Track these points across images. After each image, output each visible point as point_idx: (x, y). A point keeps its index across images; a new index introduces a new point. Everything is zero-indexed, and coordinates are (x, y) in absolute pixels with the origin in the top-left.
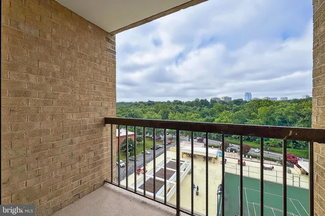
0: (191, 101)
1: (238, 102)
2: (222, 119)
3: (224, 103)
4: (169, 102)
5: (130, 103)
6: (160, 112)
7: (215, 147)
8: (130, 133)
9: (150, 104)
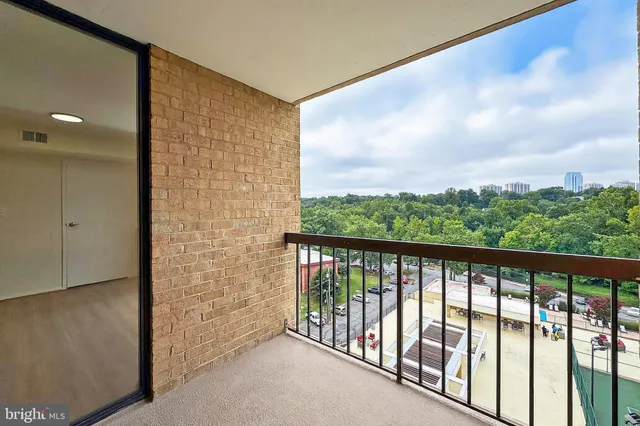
0: (436, 194)
1: (550, 194)
2: (522, 233)
3: (513, 196)
4: (388, 196)
5: (312, 199)
6: (374, 217)
7: (515, 296)
8: (326, 258)
9: (351, 200)
